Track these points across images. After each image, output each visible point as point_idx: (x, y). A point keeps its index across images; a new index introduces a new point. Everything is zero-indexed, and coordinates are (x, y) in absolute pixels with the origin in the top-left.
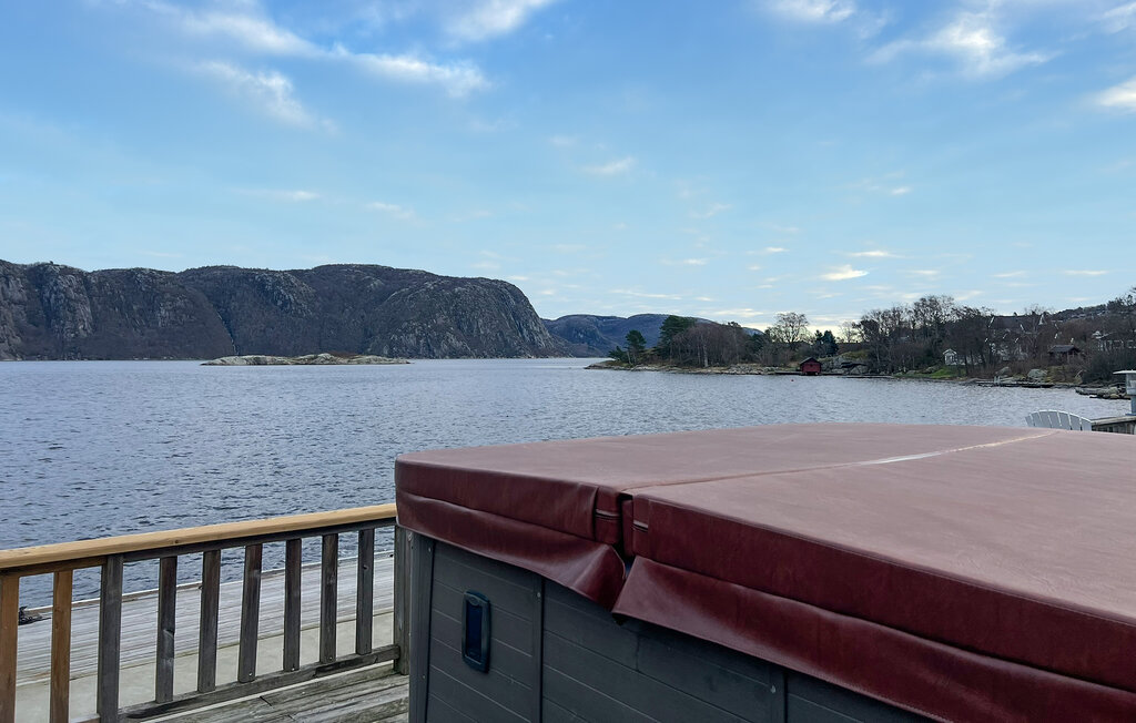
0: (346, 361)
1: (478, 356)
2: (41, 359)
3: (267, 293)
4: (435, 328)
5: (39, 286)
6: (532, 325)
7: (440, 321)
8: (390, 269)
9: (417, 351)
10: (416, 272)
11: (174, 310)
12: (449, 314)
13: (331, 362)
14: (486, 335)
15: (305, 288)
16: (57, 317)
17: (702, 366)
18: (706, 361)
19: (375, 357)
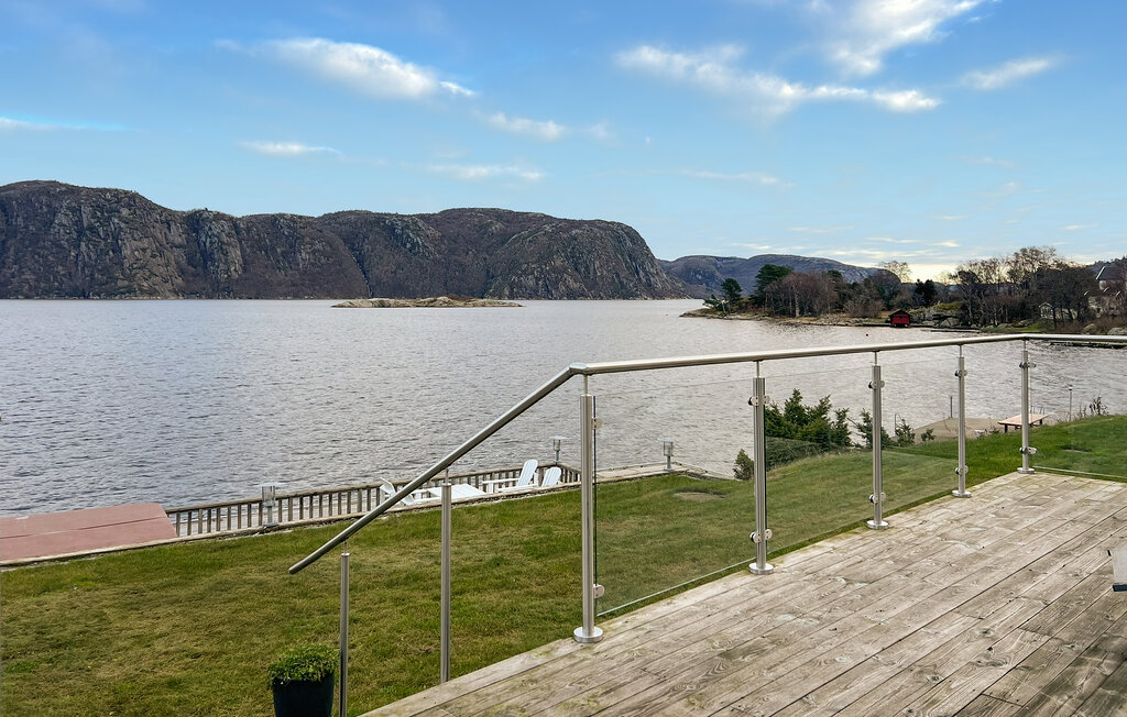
0: (462, 304)
1: (595, 298)
2: (200, 297)
3: (396, 237)
4: (554, 269)
5: (196, 231)
6: (648, 267)
7: (558, 263)
8: (511, 212)
9: (536, 291)
10: (535, 215)
11: (314, 252)
12: (566, 256)
13: (449, 305)
14: (602, 277)
15: (431, 231)
16: (213, 260)
17: (793, 316)
18: (797, 311)
19: (489, 300)
